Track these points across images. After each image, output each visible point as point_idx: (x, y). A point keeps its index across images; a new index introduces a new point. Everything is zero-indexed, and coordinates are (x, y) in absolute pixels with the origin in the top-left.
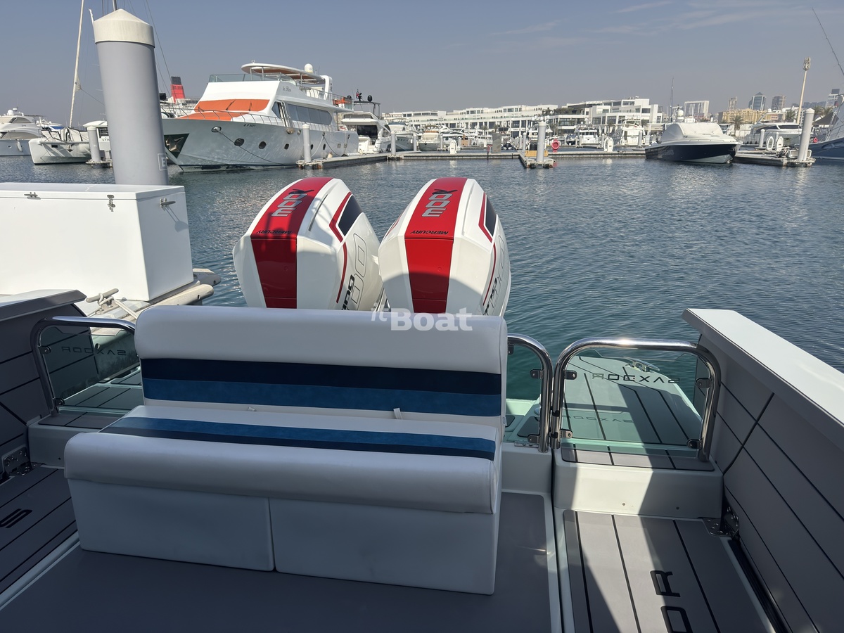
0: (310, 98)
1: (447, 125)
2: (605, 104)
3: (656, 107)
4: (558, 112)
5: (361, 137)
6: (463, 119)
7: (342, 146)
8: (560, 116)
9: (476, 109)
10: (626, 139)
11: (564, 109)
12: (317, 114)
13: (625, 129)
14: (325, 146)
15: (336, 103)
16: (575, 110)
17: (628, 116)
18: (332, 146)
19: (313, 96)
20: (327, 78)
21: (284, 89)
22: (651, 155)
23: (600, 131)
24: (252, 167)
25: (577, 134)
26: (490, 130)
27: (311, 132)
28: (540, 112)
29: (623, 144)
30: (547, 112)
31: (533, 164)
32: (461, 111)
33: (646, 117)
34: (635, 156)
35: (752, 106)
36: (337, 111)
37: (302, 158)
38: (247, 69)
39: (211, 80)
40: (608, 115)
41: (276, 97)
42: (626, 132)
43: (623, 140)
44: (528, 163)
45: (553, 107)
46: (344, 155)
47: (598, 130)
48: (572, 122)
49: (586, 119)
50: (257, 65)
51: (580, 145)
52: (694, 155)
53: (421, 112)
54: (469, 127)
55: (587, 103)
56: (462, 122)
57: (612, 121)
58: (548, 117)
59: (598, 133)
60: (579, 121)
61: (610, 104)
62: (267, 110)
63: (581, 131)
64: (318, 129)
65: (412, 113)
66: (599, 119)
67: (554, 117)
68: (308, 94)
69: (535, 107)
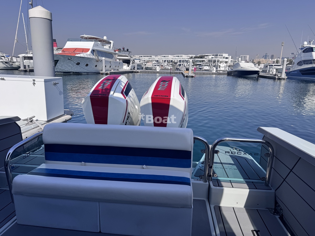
0: (106, 49)
1: (155, 61)
2: (212, 55)
3: (230, 57)
4: (195, 57)
5: (124, 64)
6: (161, 59)
7: (117, 67)
8: (196, 59)
9: (166, 56)
10: (220, 68)
11: (198, 57)
12: (108, 55)
13: (219, 64)
14: (110, 66)
15: (115, 51)
16: (201, 57)
17: (221, 60)
18: (113, 66)
19: (106, 48)
20: (112, 42)
21: (96, 45)
22: (229, 74)
23: (210, 65)
24: (82, 73)
25: (202, 66)
26: (171, 63)
27: (105, 61)
28: (189, 57)
29: (219, 70)
30: (192, 58)
31: (187, 76)
32: (160, 56)
33: (227, 60)
34: (223, 74)
35: (264, 58)
36: (115, 54)
37: (102, 70)
38: (82, 37)
39: (68, 41)
40: (213, 59)
41: (93, 48)
42: (220, 66)
43: (219, 68)
44: (186, 75)
45: (194, 56)
46: (118, 70)
47: (210, 64)
48: (200, 61)
49: (205, 61)
50: (86, 36)
51: (203, 70)
52: (244, 74)
53: (146, 56)
54: (163, 62)
55: (206, 55)
56: (161, 60)
57: (215, 61)
58: (192, 59)
59: (210, 66)
60: (203, 61)
61: (214, 55)
62: (89, 53)
63: (203, 65)
64: (108, 60)
65: (143, 56)
66: (210, 60)
67: (194, 59)
68: (105, 47)
69: (187, 56)
